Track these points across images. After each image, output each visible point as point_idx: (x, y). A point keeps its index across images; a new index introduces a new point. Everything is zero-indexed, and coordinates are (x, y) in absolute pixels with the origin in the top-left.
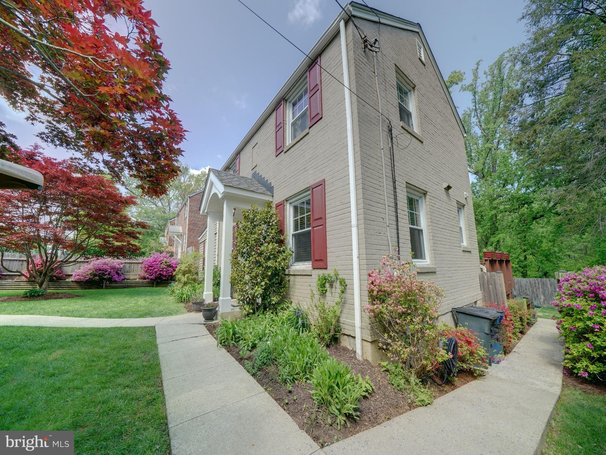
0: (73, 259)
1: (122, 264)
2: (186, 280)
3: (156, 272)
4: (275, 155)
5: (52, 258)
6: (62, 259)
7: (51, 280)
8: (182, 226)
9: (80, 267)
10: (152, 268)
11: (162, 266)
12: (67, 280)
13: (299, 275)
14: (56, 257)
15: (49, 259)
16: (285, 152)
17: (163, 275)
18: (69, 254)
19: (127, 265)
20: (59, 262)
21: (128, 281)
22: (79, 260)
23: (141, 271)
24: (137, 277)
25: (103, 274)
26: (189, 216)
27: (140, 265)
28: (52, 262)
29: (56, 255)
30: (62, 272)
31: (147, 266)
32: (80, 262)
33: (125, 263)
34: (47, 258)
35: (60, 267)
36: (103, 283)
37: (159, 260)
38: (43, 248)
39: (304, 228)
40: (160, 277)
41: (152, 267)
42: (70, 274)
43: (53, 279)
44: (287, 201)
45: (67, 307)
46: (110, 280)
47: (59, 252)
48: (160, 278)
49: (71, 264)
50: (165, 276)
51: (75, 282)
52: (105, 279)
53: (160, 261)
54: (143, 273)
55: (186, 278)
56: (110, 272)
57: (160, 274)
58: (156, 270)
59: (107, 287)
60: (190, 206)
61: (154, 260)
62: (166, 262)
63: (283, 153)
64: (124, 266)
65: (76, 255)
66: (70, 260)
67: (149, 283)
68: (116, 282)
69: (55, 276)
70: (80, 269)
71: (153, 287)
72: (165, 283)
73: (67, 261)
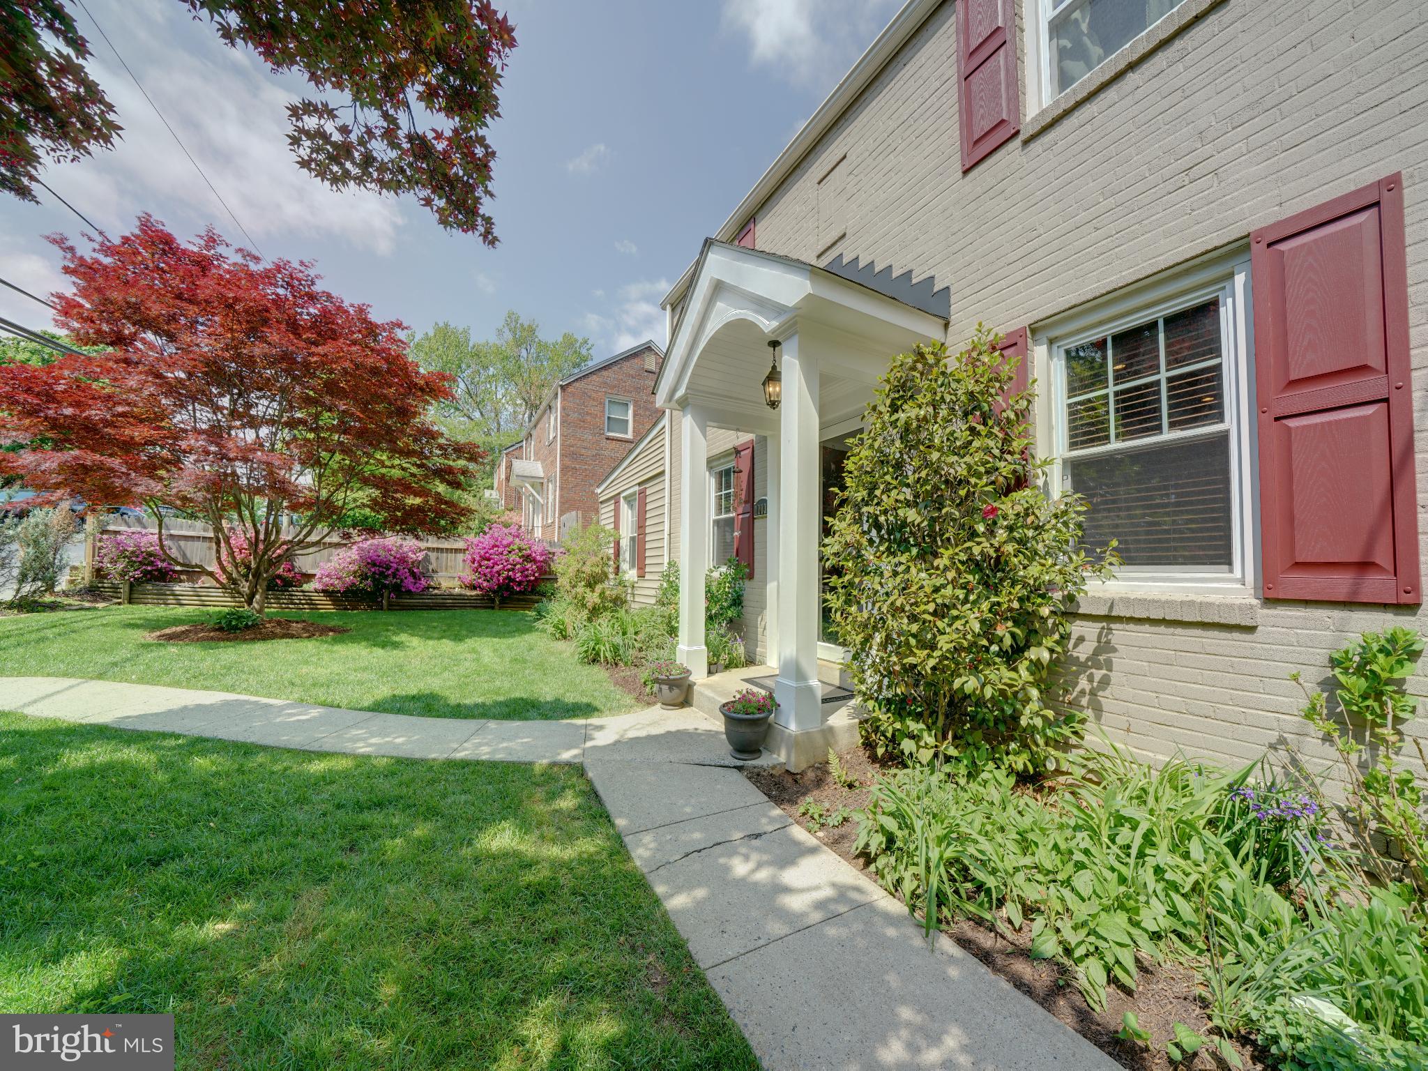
0: (314, 538)
1: (421, 550)
2: (598, 601)
3: (499, 573)
4: (958, 168)
5: (267, 533)
6: (290, 538)
7: (271, 587)
8: (543, 461)
9: (330, 555)
10: (490, 563)
11: (512, 557)
12: (306, 587)
13: (1131, 620)
14: (278, 532)
15: (262, 537)
16: (1026, 143)
17: (513, 580)
18: (305, 526)
19: (433, 556)
20: (284, 543)
21: (436, 591)
22: (327, 540)
23: (464, 569)
24: (457, 583)
25: (381, 573)
26: (562, 435)
27: (460, 556)
28: (269, 545)
29: (277, 525)
30: (293, 567)
31: (477, 558)
32: (331, 545)
33: (428, 549)
34: (257, 532)
35: (289, 556)
36: (382, 596)
37: (505, 542)
38: (247, 507)
39: (1159, 428)
40: (508, 585)
41: (489, 559)
42: (310, 572)
43: (277, 585)
44: (1034, 331)
45: (312, 668)
46: (397, 589)
47: (285, 520)
48: (508, 588)
49: (311, 550)
50: (520, 583)
51: (323, 591)
52: (385, 586)
53: (509, 545)
54: (470, 576)
55: (596, 594)
56: (397, 570)
57: (508, 577)
58: (497, 568)
59: (392, 607)
60: (563, 409)
61: (492, 542)
62: (520, 550)
63: (1017, 142)
64: (427, 559)
65: (320, 526)
66: (308, 539)
67: (482, 598)
68: (409, 592)
69: (279, 577)
70: (330, 561)
71: (493, 608)
72: (519, 600)
73: (301, 541)
